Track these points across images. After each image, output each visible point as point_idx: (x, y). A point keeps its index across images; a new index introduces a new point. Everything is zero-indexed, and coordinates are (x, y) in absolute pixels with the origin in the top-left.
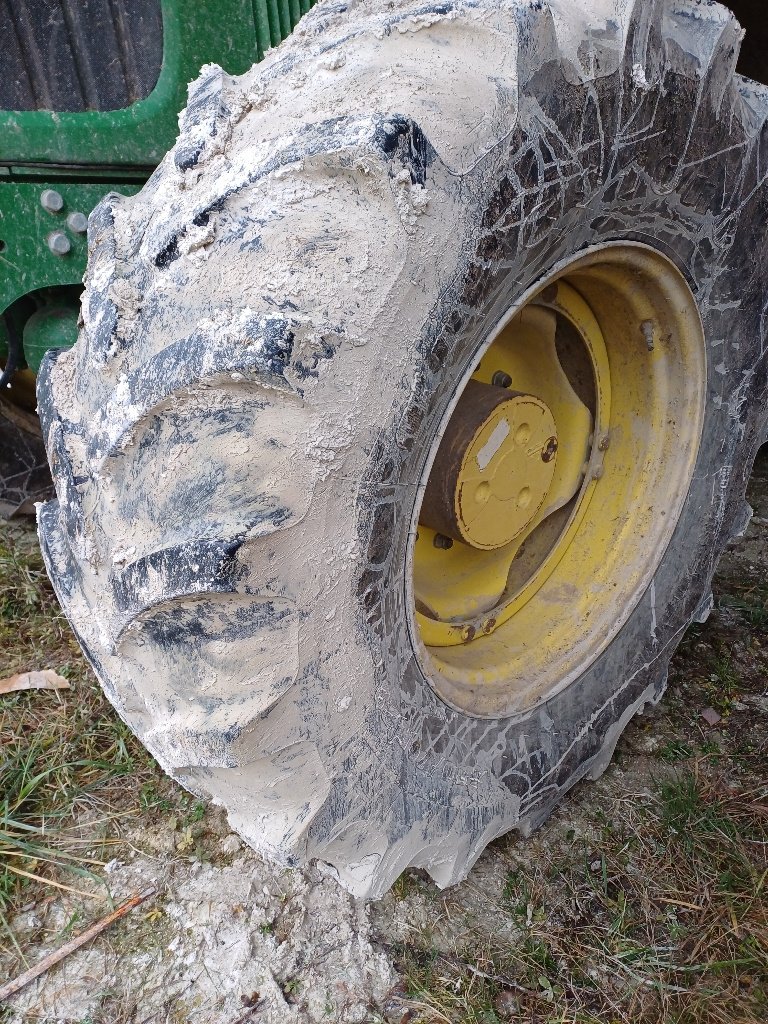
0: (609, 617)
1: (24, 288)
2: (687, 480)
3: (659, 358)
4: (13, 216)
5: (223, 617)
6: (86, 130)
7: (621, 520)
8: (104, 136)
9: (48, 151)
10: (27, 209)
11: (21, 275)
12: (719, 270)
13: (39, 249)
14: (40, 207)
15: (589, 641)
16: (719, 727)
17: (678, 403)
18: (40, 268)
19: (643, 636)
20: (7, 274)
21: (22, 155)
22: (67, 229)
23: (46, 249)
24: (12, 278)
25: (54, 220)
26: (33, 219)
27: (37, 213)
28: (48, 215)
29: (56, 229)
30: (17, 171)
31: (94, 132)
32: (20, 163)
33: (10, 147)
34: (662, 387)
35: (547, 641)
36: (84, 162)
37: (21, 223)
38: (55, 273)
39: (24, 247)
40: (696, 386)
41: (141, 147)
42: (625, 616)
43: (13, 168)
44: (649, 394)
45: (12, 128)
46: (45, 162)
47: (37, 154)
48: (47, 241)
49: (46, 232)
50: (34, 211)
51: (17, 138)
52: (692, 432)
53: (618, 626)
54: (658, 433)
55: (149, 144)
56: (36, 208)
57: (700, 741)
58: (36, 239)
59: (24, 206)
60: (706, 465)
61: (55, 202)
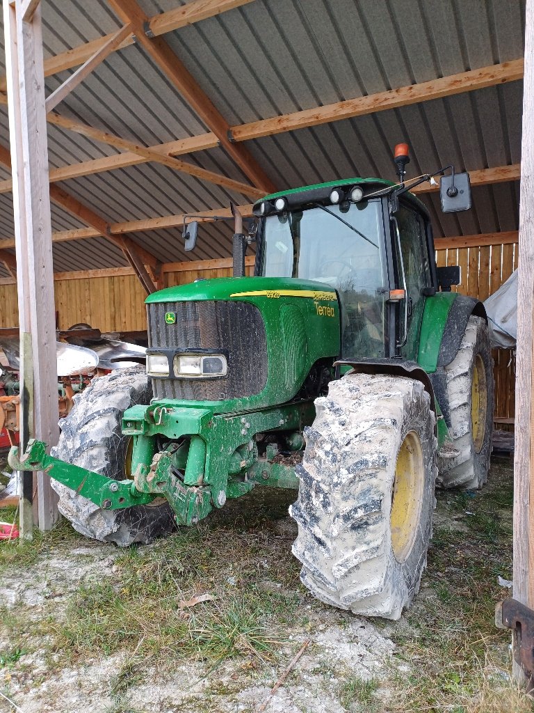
0: (412, 535)
2: (422, 490)
3: (411, 456)
5: (373, 519)
7: (407, 504)
12: (424, 433)
15: (409, 543)
16: (443, 577)
17: (417, 468)
19: (421, 541)
34: (412, 463)
35: (399, 544)
40: (421, 463)
42: (416, 534)
44: (409, 465)
52: (421, 476)
53: (415, 538)
54: (412, 476)
57: (440, 582)
60: (426, 486)
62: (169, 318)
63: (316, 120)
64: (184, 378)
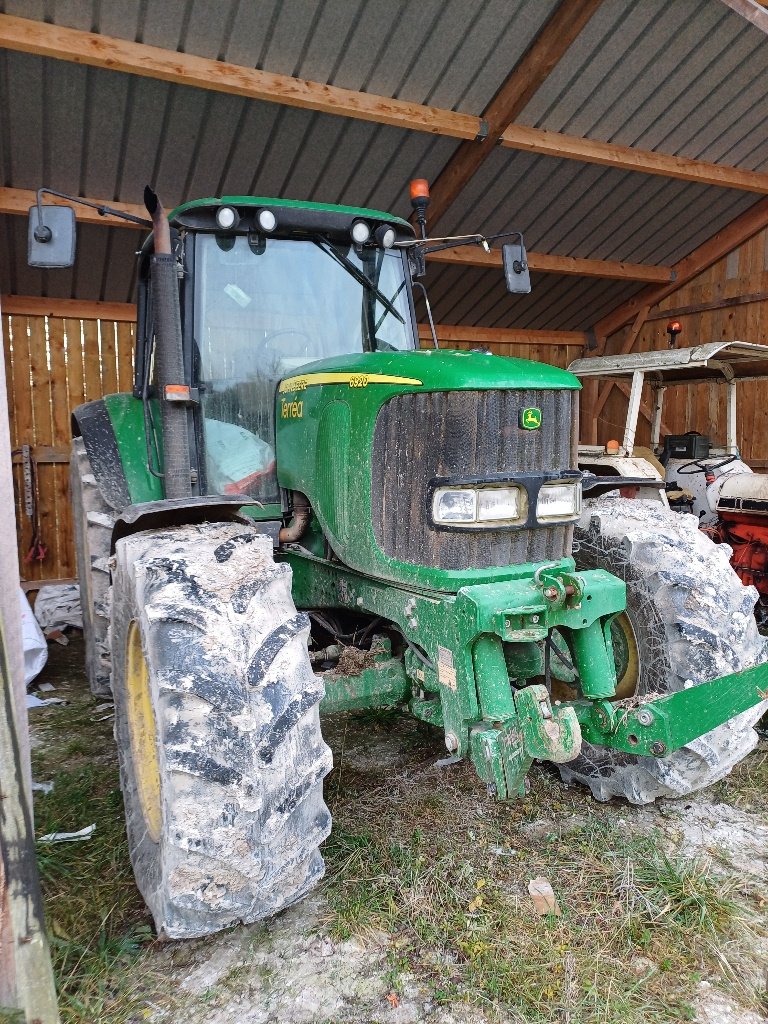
62: (530, 419)
63: (177, 73)
64: (554, 524)
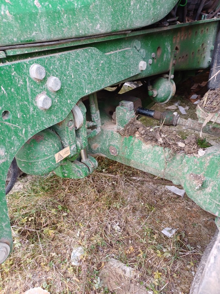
1: (25, 138)
4: (13, 90)
6: (59, 13)
8: (70, 16)
9: (34, 34)
10: (21, 82)
11: (22, 130)
13: (31, 109)
14: (30, 78)
18: (33, 122)
20: (13, 133)
21: (15, 40)
22: (47, 90)
23: (35, 108)
24: (17, 135)
25: (39, 85)
26: (26, 89)
27: (28, 84)
28: (35, 83)
29: (40, 92)
30: (11, 53)
31: (64, 13)
32: (12, 46)
33: (5, 34)
36: (57, 39)
37: (18, 94)
38: (42, 122)
39: (22, 111)
41: (92, 22)
43: (7, 51)
45: (5, 16)
46: (31, 43)
47: (25, 37)
48: (36, 102)
49: (34, 95)
50: (26, 82)
51: (9, 25)
55: (96, 20)
56: (27, 80)
58: (29, 103)
59: (19, 81)
61: (41, 74)
